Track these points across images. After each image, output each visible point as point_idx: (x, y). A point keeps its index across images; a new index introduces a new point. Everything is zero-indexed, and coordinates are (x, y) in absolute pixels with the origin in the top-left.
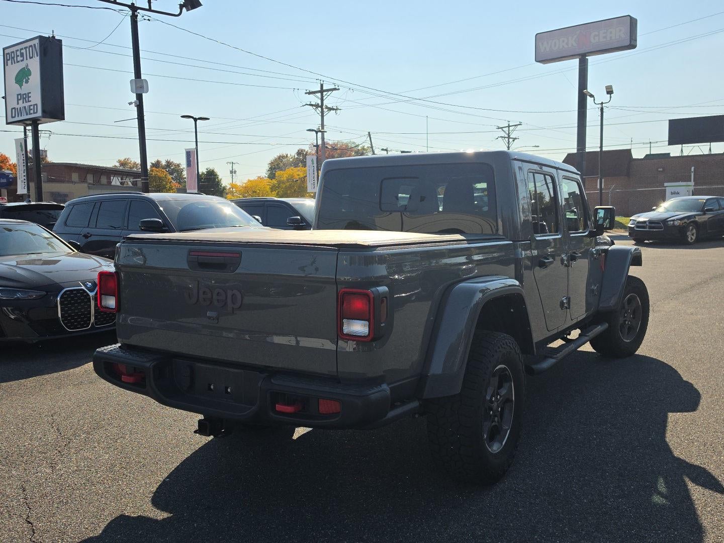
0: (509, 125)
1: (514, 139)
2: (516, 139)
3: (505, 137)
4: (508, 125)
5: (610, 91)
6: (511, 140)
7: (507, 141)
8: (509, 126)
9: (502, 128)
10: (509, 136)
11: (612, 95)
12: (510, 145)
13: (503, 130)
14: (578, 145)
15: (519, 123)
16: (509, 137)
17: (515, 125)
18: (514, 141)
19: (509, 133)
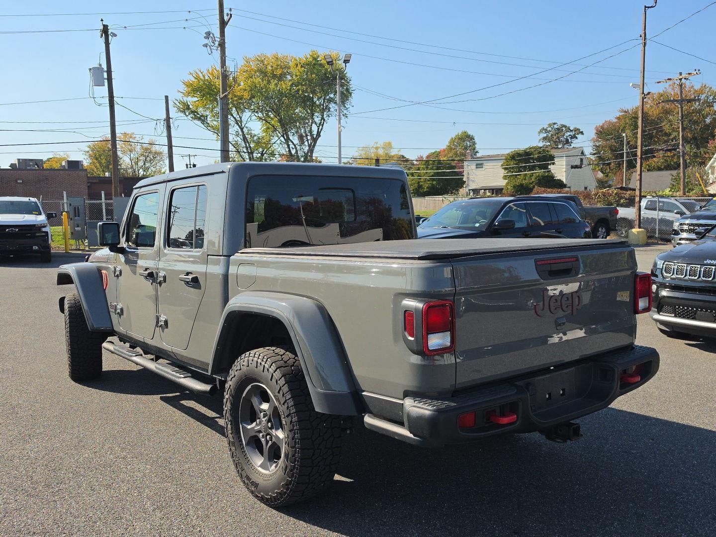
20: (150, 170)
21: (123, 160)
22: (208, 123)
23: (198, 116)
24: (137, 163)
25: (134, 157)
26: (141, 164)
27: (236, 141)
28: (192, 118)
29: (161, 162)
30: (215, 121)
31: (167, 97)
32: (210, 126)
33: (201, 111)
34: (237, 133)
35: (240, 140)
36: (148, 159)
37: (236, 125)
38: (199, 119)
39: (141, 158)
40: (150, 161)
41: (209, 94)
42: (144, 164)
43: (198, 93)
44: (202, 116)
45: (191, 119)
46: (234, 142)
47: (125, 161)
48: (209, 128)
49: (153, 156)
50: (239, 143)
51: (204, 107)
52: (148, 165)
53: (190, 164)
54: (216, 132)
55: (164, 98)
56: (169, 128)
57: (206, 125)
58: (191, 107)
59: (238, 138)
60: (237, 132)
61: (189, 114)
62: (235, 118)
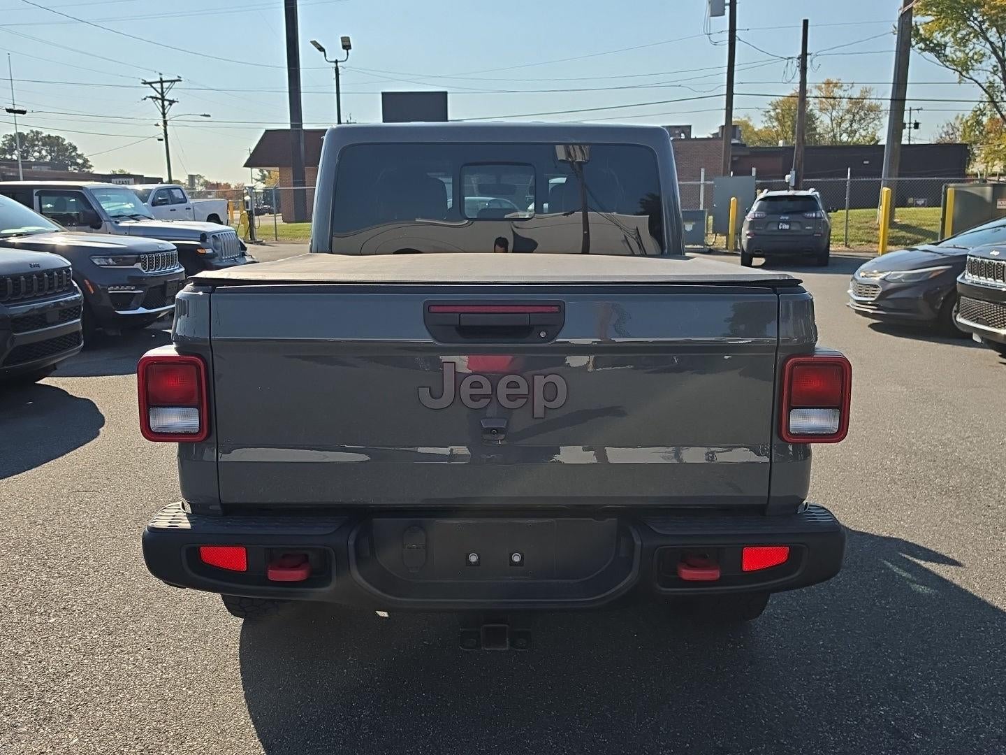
0: (161, 79)
1: (171, 102)
2: (173, 101)
3: (157, 98)
4: (159, 80)
5: (347, 46)
6: (166, 103)
7: (161, 104)
8: (162, 82)
9: (150, 83)
10: (163, 97)
11: (349, 51)
12: (166, 111)
13: (152, 87)
14: (292, 120)
15: (177, 78)
16: (163, 99)
17: (172, 81)
18: (170, 104)
19: (163, 92)
20: (857, 135)
21: (821, 121)
22: (946, 56)
23: (932, 45)
24: (839, 125)
25: (837, 115)
26: (845, 125)
27: (990, 83)
28: (921, 49)
29: (876, 122)
30: (960, 51)
31: (806, 22)
32: (948, 61)
33: (937, 37)
34: (995, 69)
35: (998, 80)
36: (857, 117)
37: (993, 56)
38: (932, 50)
39: (847, 117)
40: (860, 120)
41: (952, 8)
42: (851, 125)
43: (934, 9)
44: (938, 45)
45: (920, 51)
46: (988, 84)
47: (824, 122)
48: (948, 64)
49: (865, 113)
50: (996, 85)
51: (942, 29)
52: (855, 126)
53: (910, 123)
54: (960, 69)
55: (802, 24)
56: (804, 70)
57: (943, 58)
58: (921, 31)
59: (996, 77)
60: (995, 66)
61: (917, 43)
62: (991, 43)
